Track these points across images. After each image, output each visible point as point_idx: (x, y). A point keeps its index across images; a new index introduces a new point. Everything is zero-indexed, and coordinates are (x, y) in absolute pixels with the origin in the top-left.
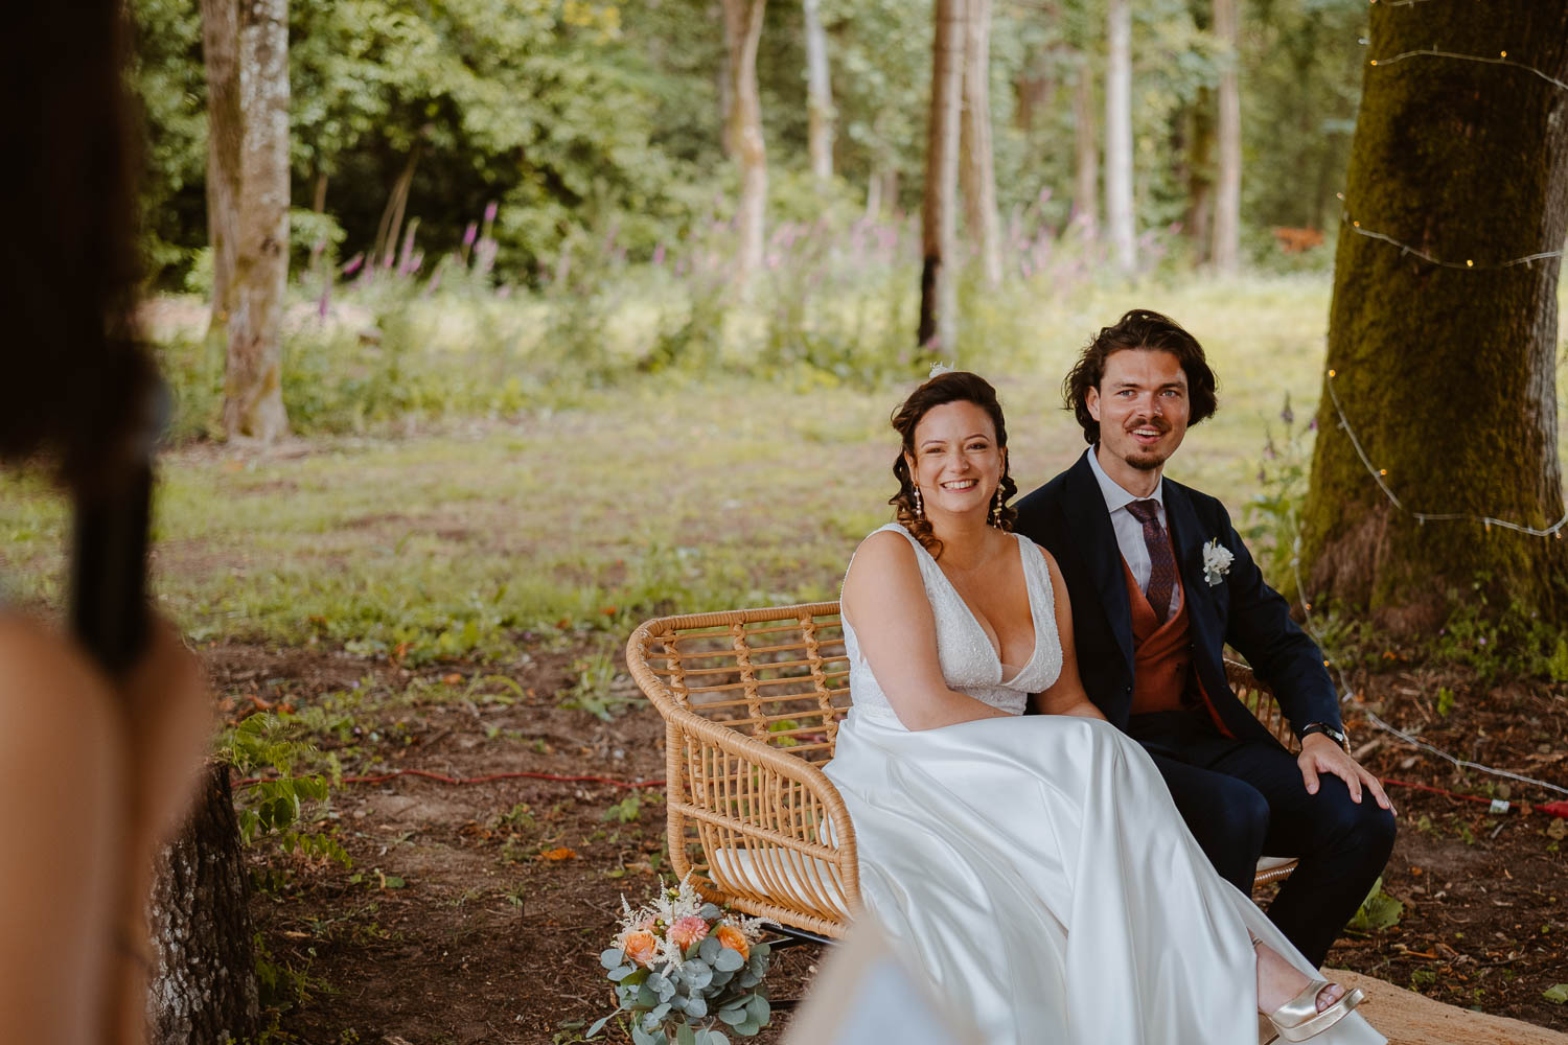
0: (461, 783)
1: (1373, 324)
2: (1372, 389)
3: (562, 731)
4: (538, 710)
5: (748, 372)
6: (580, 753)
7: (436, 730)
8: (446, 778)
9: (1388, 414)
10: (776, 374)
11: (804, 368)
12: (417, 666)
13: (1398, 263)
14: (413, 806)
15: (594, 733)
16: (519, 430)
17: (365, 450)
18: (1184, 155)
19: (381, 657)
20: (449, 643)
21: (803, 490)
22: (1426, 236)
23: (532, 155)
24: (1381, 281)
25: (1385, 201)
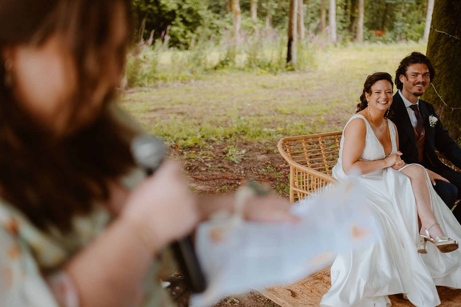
0: (205, 180)
1: (440, 56)
2: (440, 74)
3: (226, 166)
4: (219, 160)
5: (243, 70)
6: (232, 172)
7: (195, 166)
8: (201, 178)
9: (444, 81)
10: (251, 70)
11: (259, 69)
12: (184, 149)
13: (448, 40)
14: (196, 186)
15: (235, 167)
16: (187, 85)
17: (149, 91)
18: (349, 11)
19: (173, 146)
20: (190, 142)
21: (266, 101)
22: (456, 32)
23: (177, 12)
24: (443, 45)
25: (444, 23)
